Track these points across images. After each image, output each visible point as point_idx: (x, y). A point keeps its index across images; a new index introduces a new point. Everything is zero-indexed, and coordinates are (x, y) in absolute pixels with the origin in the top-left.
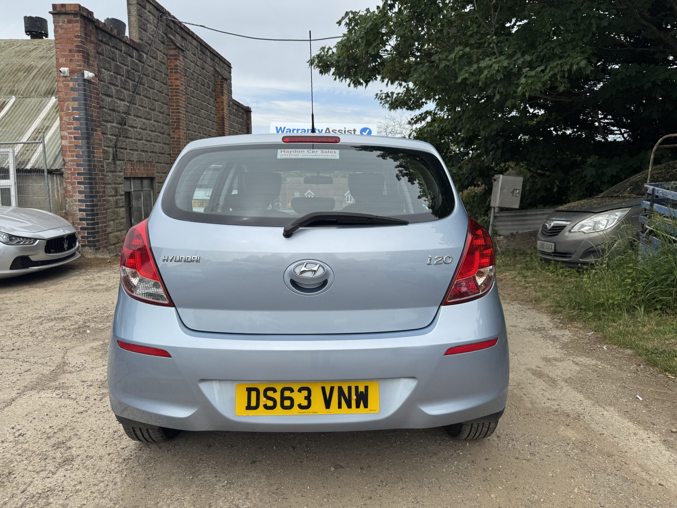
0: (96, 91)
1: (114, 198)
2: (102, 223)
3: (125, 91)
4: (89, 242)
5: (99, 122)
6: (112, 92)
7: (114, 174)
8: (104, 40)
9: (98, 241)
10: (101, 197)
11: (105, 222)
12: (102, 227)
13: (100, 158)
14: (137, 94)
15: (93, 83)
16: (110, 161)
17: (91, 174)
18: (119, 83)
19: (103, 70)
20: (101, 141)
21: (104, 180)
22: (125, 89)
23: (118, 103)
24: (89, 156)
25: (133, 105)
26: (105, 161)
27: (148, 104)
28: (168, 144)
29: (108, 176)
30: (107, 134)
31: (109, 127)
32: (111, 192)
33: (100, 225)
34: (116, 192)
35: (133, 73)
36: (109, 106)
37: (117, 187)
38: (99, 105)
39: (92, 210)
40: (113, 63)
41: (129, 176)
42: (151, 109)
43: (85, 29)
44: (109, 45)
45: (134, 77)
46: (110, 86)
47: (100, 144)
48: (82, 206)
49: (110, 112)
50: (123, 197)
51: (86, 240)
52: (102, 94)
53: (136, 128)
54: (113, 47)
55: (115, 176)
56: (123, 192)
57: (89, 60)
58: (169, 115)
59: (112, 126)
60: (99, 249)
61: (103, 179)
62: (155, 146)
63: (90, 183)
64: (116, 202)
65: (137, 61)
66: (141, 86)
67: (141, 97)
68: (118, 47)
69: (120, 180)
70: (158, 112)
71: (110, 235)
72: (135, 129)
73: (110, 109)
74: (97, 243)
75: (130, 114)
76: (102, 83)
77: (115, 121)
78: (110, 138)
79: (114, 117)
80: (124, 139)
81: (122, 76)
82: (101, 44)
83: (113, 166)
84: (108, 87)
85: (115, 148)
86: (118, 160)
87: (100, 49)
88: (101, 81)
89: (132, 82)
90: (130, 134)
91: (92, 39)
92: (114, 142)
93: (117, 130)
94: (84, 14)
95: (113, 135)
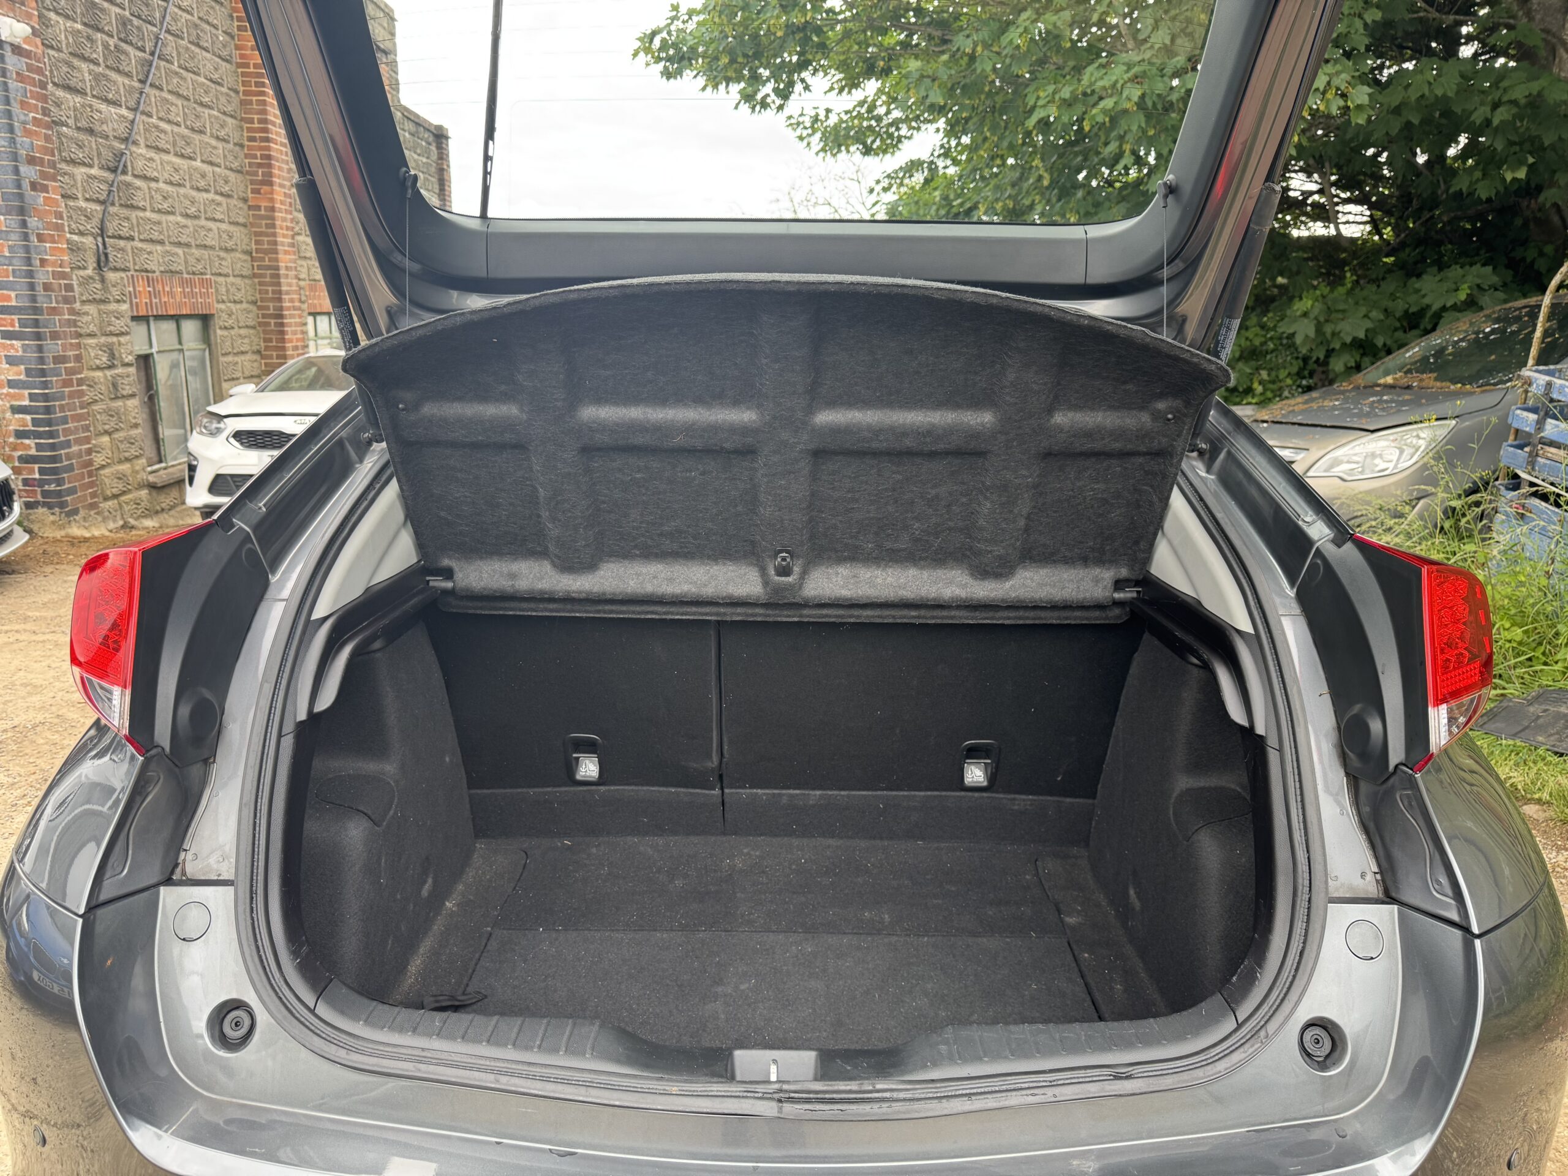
0: (37, 77)
1: (109, 373)
2: (79, 441)
3: (120, 79)
4: (45, 494)
5: (53, 165)
6: (83, 81)
7: (102, 307)
9: (72, 491)
10: (71, 372)
11: (87, 440)
12: (79, 454)
13: (61, 266)
14: (152, 85)
15: (27, 54)
16: (89, 272)
17: (36, 310)
18: (98, 54)
19: (52, 15)
20: (62, 218)
21: (76, 326)
22: (118, 71)
23: (101, 112)
24: (28, 261)
25: (144, 117)
26: (76, 272)
27: (185, 114)
28: (244, 225)
29: (87, 314)
30: (74, 198)
31: (79, 178)
32: (97, 357)
33: (75, 448)
34: (112, 356)
35: (139, 28)
36: (76, 119)
37: (113, 344)
38: (49, 116)
39: (48, 410)
41: (142, 313)
42: (193, 129)
45: (143, 39)
46: (76, 62)
47: (59, 228)
48: (21, 397)
49: (82, 136)
50: (132, 370)
51: (39, 490)
52: (55, 84)
53: (156, 180)
55: (107, 314)
56: (130, 358)
58: (242, 146)
59: (90, 177)
60: (75, 512)
61: (74, 323)
62: (210, 230)
63: (38, 336)
64: (115, 385)
66: (162, 63)
67: (165, 95)
69: (119, 325)
70: (212, 136)
71: (102, 472)
72: (153, 185)
73: (78, 129)
74: (68, 498)
75: (135, 143)
76: (52, 52)
77: (96, 162)
78: (86, 209)
79: (91, 147)
80: (125, 212)
81: (108, 34)
83: (99, 286)
84: (70, 65)
85: (102, 236)
86: (111, 269)
88: (48, 47)
89: (136, 52)
90: (139, 199)
92: (97, 220)
93: (103, 187)
95: (94, 201)
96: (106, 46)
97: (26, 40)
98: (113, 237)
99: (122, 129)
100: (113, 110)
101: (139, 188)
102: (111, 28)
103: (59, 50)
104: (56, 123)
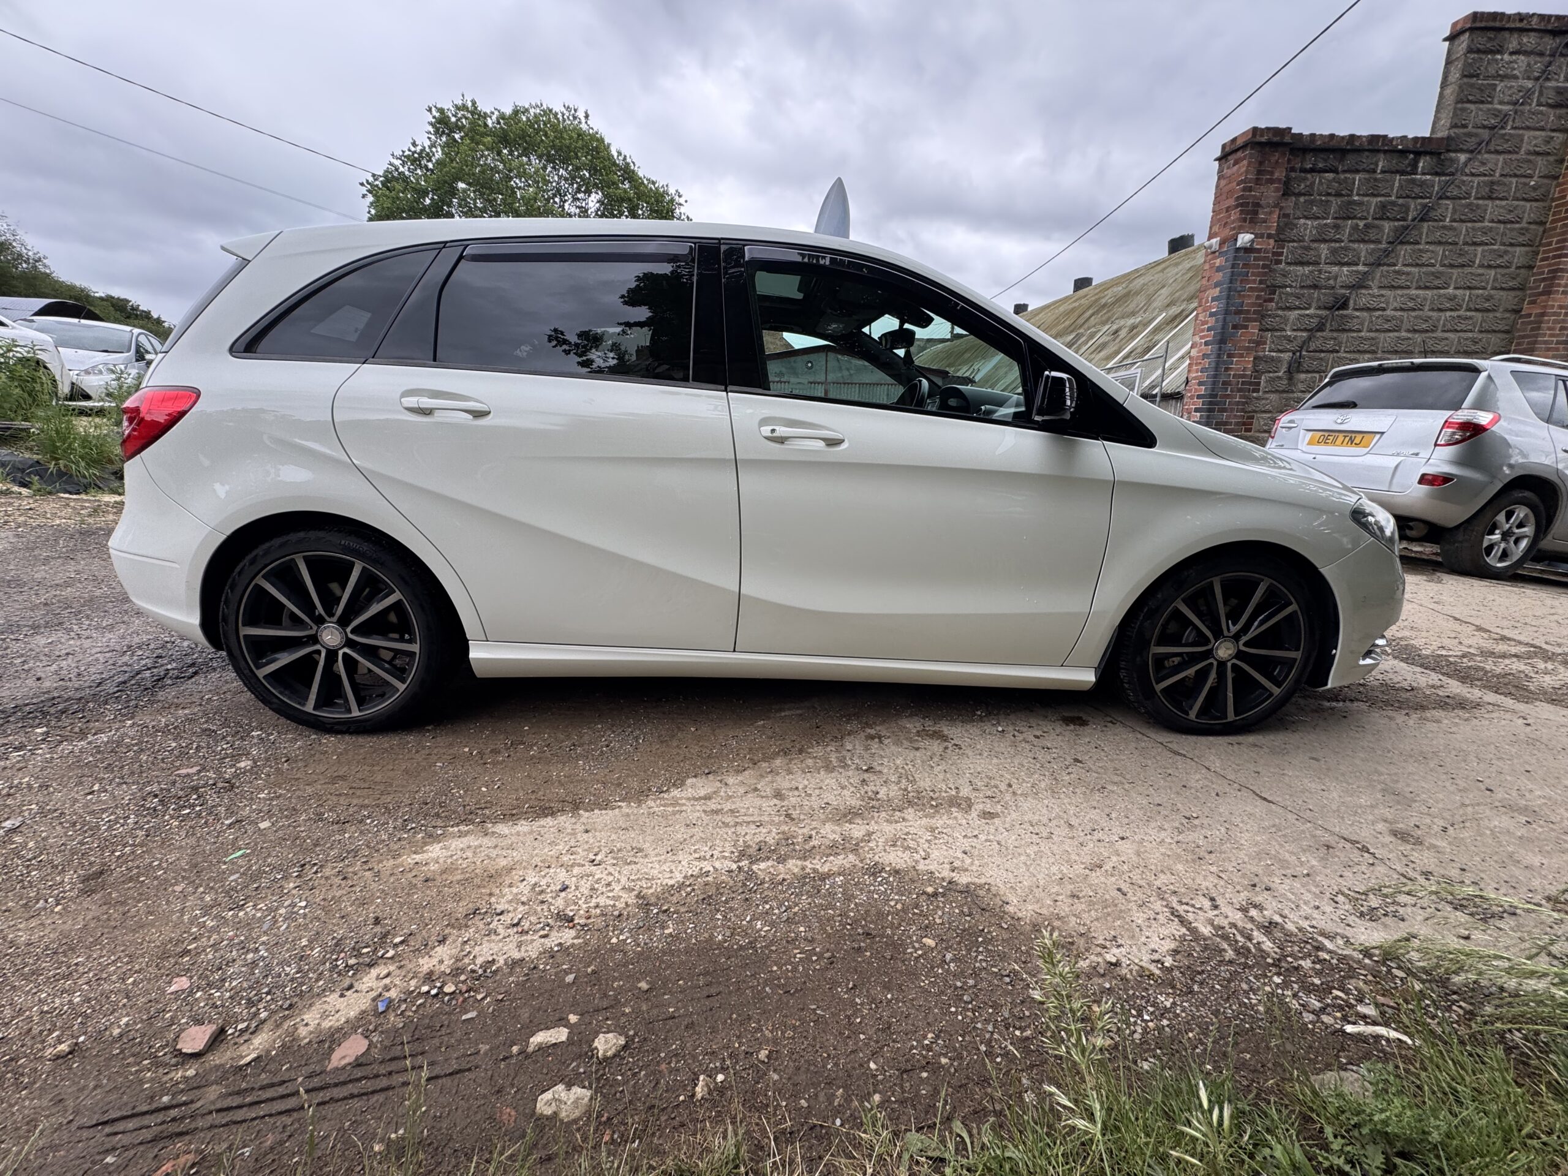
0: (1265, 263)
3: (1362, 246)
5: (1259, 312)
6: (1319, 256)
7: (1285, 395)
8: (1320, 165)
13: (1243, 371)
14: (1402, 243)
15: (1258, 251)
16: (1279, 374)
18: (1344, 234)
19: (1302, 221)
20: (1260, 343)
22: (1363, 241)
23: (1330, 273)
24: (1218, 369)
25: (1384, 268)
26: (1263, 374)
27: (1444, 256)
28: (1507, 332)
29: (1267, 399)
30: (1284, 330)
31: (1292, 317)
32: (1265, 425)
35: (1402, 205)
36: (1302, 281)
38: (1270, 283)
40: (1335, 203)
42: (1451, 266)
43: (1261, 163)
44: (1336, 171)
45: (1407, 212)
46: (1315, 245)
47: (1255, 349)
49: (1304, 291)
52: (1287, 263)
53: (1384, 309)
54: (1344, 172)
55: (1287, 400)
57: (1256, 213)
58: (1531, 267)
59: (1303, 315)
62: (1447, 339)
65: (1428, 177)
66: (1425, 225)
67: (1421, 247)
68: (1361, 168)
70: (1481, 266)
72: (1377, 313)
73: (1302, 287)
75: (1365, 287)
76: (1291, 244)
77: (1314, 305)
78: (1290, 336)
79: (1312, 298)
80: (1335, 335)
81: (1360, 219)
82: (1309, 176)
83: (1286, 382)
84: (1308, 248)
85: (1300, 352)
86: (1303, 372)
87: (1303, 186)
88: (1289, 242)
89: (1392, 224)
90: (1354, 324)
91: (1276, 175)
92: (1299, 342)
93: (1315, 321)
94: (1264, 139)
95: (1302, 330)
96: (1355, 228)
97: (1252, 241)
98: (1314, 351)
99: (1352, 280)
100: (1345, 269)
101: (1358, 317)
102: (1365, 214)
103: (1300, 241)
104: (1280, 287)
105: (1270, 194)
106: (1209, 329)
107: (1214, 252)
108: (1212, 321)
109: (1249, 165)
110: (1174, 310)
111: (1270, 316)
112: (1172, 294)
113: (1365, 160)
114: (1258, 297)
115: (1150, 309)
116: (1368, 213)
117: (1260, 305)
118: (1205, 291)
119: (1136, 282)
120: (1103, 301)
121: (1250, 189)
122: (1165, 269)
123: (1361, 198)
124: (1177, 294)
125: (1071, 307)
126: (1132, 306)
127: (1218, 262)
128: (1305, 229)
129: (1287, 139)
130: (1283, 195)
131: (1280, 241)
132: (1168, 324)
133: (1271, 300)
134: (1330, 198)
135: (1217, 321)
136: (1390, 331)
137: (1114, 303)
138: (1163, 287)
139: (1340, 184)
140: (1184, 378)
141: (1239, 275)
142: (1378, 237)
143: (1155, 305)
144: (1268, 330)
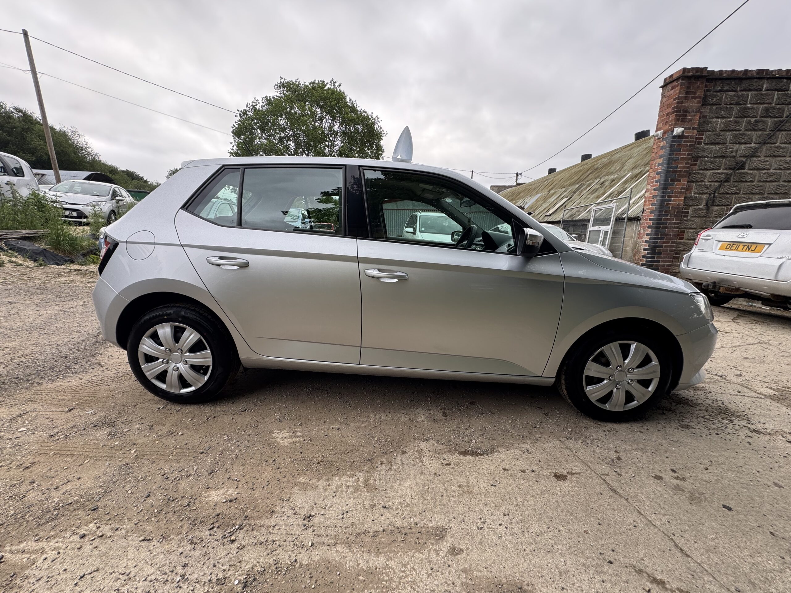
3: (754, 133)
6: (725, 139)
7: (704, 219)
8: (726, 88)
15: (686, 137)
16: (701, 207)
17: (662, 219)
18: (742, 126)
21: (680, 225)
22: (754, 130)
23: (733, 148)
24: (662, 204)
25: (768, 145)
30: (702, 182)
31: (709, 174)
32: (692, 236)
36: (715, 154)
39: (653, 250)
43: (688, 88)
44: (736, 91)
45: (783, 113)
46: (722, 133)
48: (646, 246)
54: (741, 91)
55: (706, 221)
57: (686, 116)
59: (716, 173)
61: (678, 224)
63: (658, 227)
68: (752, 88)
72: (764, 171)
73: (715, 157)
77: (723, 167)
78: (707, 185)
79: (721, 163)
80: (736, 184)
81: (752, 117)
82: (718, 94)
83: (705, 211)
84: (719, 135)
85: (714, 194)
86: (716, 206)
87: (715, 100)
88: (706, 131)
89: (773, 120)
90: (749, 178)
91: (698, 94)
92: (713, 188)
93: (724, 176)
94: (690, 74)
95: (714, 182)
96: (749, 123)
97: (683, 132)
98: (723, 194)
99: (746, 153)
100: (742, 146)
101: (751, 174)
102: (755, 114)
103: (713, 131)
104: (700, 157)
105: (693, 105)
106: (656, 182)
107: (660, 138)
108: (658, 177)
109: (681, 89)
110: (637, 171)
111: (694, 174)
112: (635, 162)
113: (755, 83)
114: (687, 163)
115: (622, 171)
116: (757, 113)
117: (688, 168)
118: (654, 160)
119: (614, 156)
120: (596, 166)
121: (682, 103)
122: (632, 148)
123: (752, 105)
124: (638, 162)
125: (578, 169)
126: (612, 169)
127: (662, 144)
128: (717, 124)
129: (705, 74)
130: (702, 105)
131: (701, 131)
132: (633, 179)
133: (695, 165)
134: (732, 106)
135: (661, 178)
136: (773, 181)
137: (602, 167)
138: (631, 158)
139: (739, 97)
140: (641, 209)
141: (675, 150)
142: (764, 127)
143: (626, 168)
144: (693, 182)
